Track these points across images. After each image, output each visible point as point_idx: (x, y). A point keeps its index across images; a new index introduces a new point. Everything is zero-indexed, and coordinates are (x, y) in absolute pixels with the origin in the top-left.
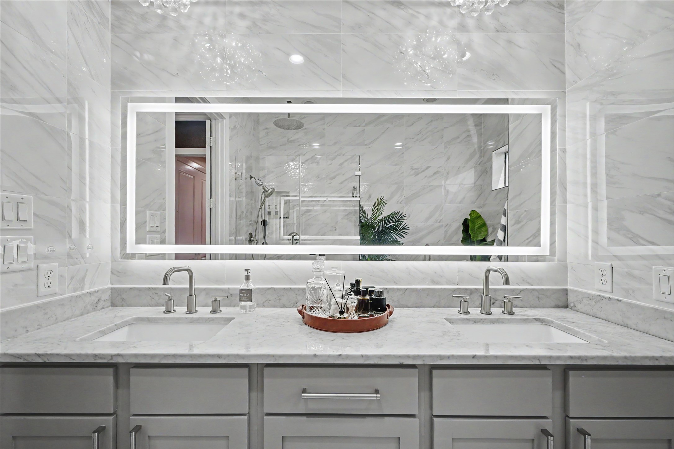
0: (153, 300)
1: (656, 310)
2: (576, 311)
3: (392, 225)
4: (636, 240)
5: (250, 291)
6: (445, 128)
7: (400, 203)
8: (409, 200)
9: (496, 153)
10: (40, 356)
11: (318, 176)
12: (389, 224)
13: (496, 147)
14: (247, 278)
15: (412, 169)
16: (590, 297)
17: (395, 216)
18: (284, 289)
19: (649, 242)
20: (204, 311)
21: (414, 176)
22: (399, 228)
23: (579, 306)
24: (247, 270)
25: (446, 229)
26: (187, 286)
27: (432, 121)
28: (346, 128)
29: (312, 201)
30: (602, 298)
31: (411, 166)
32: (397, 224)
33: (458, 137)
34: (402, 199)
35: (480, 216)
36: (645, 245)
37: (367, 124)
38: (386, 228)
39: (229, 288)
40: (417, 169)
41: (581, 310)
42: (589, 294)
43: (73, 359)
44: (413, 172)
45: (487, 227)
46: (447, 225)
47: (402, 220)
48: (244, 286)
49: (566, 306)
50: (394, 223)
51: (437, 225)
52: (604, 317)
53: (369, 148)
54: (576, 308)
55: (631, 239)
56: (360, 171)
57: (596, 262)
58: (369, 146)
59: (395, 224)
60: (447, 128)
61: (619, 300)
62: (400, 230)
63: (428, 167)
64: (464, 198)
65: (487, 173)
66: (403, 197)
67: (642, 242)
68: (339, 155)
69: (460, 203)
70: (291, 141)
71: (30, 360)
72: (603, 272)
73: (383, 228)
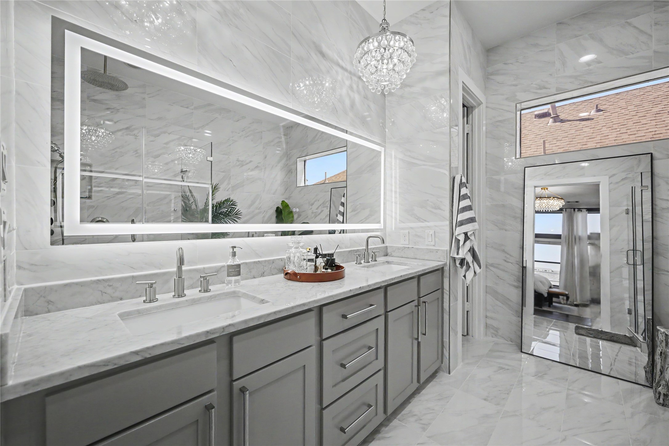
0: (104, 294)
1: (427, 249)
2: (392, 256)
3: (225, 211)
4: (419, 219)
5: (239, 266)
6: (263, 131)
7: (228, 190)
8: (235, 188)
9: (299, 160)
10: (139, 353)
11: (136, 151)
12: (221, 209)
13: (301, 155)
14: (234, 254)
15: (238, 160)
16: (399, 248)
17: (226, 203)
18: (254, 262)
19: (425, 220)
20: (192, 293)
21: (239, 167)
22: (232, 214)
23: (394, 254)
24: (234, 247)
25: (263, 215)
26: (175, 269)
27: (253, 122)
28: (172, 105)
29: (128, 180)
30: (405, 248)
31: (237, 158)
32: (229, 210)
33: (272, 141)
34: (229, 187)
35: (288, 205)
36: (423, 222)
37: (196, 108)
38: (218, 214)
39: (204, 268)
40: (242, 161)
41: (394, 256)
42: (399, 247)
43: (182, 344)
44: (238, 163)
45: (293, 214)
46: (265, 211)
47: (234, 207)
48: (230, 262)
49: (387, 255)
50: (226, 209)
51: (257, 211)
52: (406, 257)
53: (198, 132)
54: (392, 255)
55: (417, 219)
56: (211, 156)
57: (401, 231)
58: (197, 131)
59: (228, 210)
60: (265, 131)
61: (412, 247)
62: (233, 215)
63: (251, 161)
64: (276, 190)
65: (292, 173)
66: (230, 186)
67: (421, 220)
68: (165, 132)
69: (274, 194)
70: (95, 101)
71: (123, 363)
72: (405, 235)
73: (214, 213)
